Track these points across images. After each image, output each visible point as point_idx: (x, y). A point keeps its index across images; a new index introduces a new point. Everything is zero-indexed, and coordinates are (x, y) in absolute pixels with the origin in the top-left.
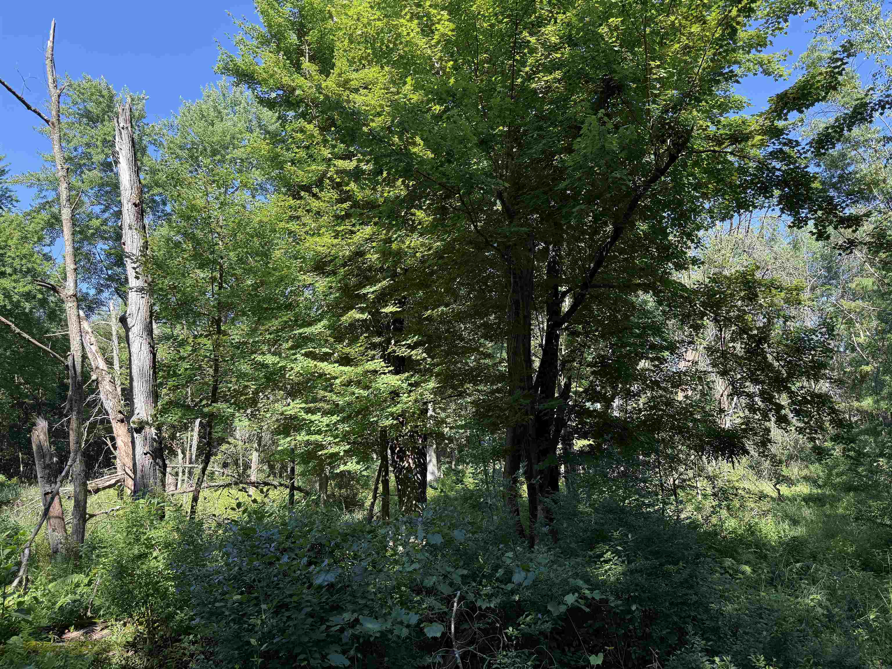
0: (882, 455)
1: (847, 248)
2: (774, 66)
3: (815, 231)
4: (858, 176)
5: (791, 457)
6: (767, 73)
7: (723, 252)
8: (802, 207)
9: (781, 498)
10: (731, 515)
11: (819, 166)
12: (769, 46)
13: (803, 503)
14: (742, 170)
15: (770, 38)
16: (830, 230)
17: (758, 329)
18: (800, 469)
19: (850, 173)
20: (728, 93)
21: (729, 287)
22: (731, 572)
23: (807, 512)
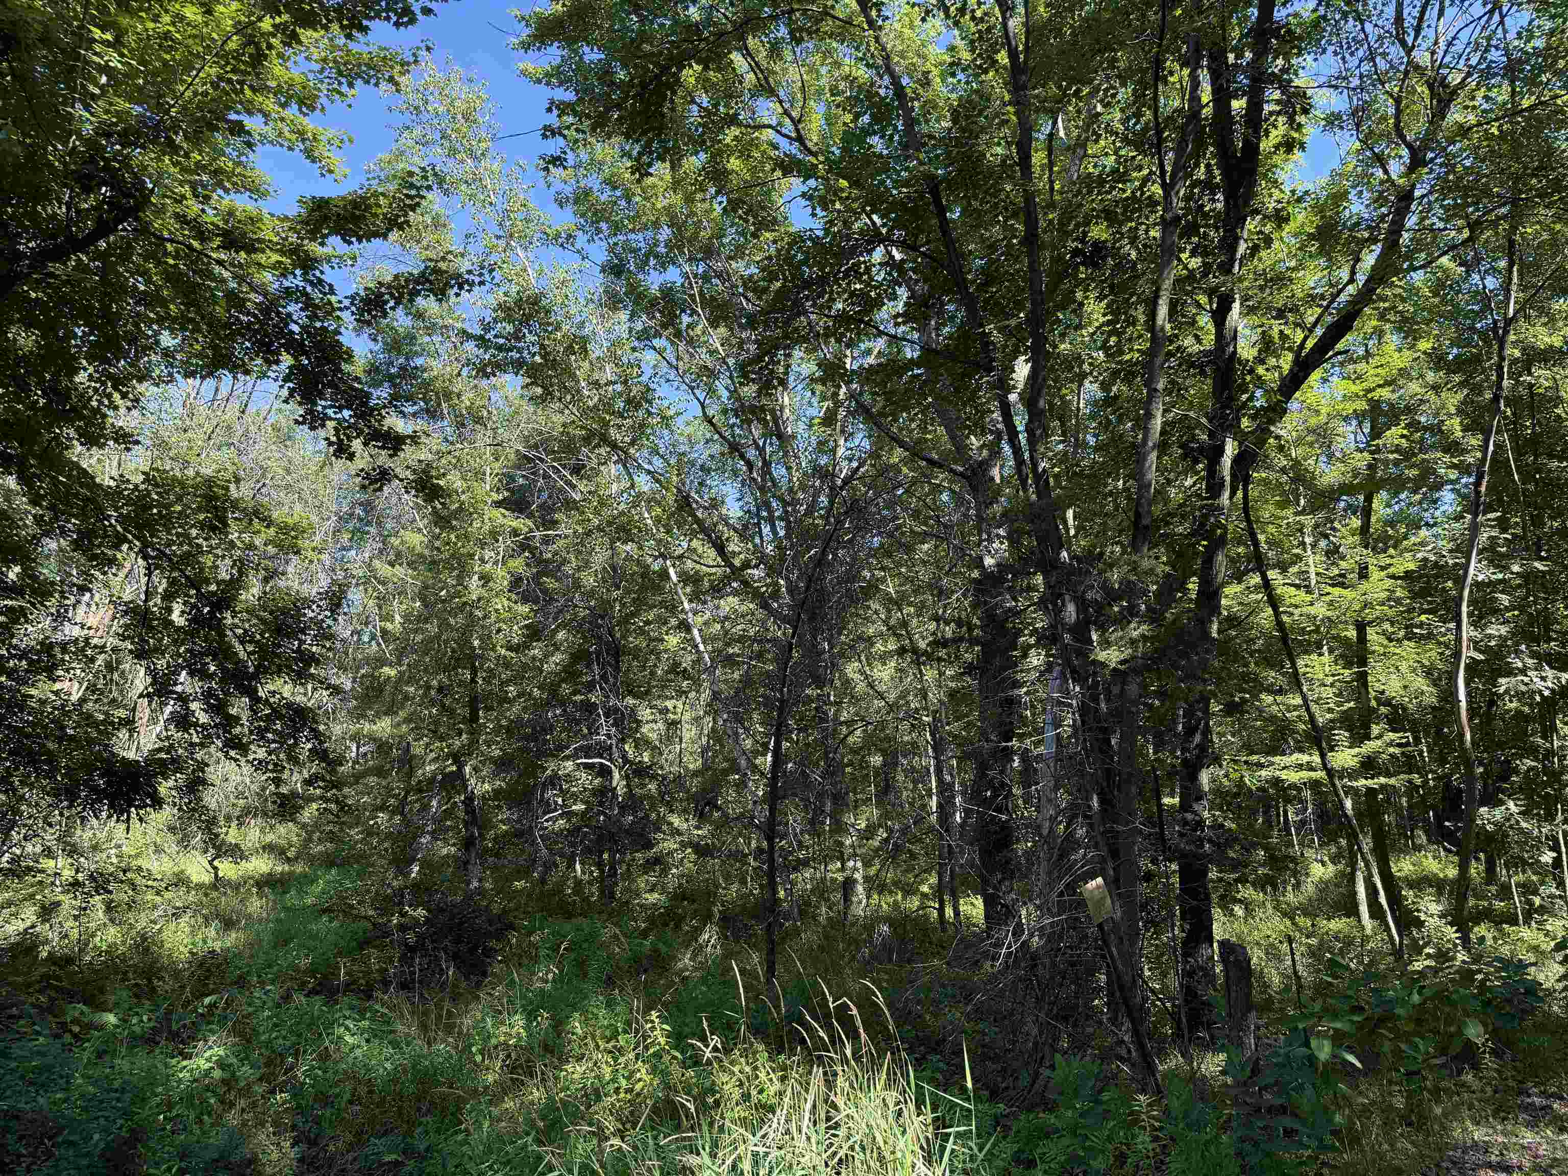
0: (382, 808)
1: (376, 481)
2: (322, 149)
3: (334, 439)
4: (425, 375)
5: (247, 812)
6: (309, 154)
7: (189, 434)
8: (321, 396)
9: (218, 883)
10: (112, 920)
11: (375, 340)
12: (318, 112)
13: (254, 890)
14: (235, 300)
15: (323, 100)
16: (357, 444)
17: (218, 584)
18: (262, 830)
19: (416, 368)
20: (243, 158)
21: (179, 499)
22: (76, 1029)
23: (256, 905)
